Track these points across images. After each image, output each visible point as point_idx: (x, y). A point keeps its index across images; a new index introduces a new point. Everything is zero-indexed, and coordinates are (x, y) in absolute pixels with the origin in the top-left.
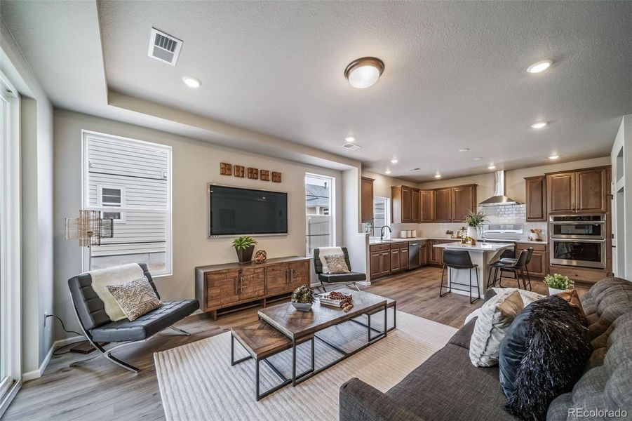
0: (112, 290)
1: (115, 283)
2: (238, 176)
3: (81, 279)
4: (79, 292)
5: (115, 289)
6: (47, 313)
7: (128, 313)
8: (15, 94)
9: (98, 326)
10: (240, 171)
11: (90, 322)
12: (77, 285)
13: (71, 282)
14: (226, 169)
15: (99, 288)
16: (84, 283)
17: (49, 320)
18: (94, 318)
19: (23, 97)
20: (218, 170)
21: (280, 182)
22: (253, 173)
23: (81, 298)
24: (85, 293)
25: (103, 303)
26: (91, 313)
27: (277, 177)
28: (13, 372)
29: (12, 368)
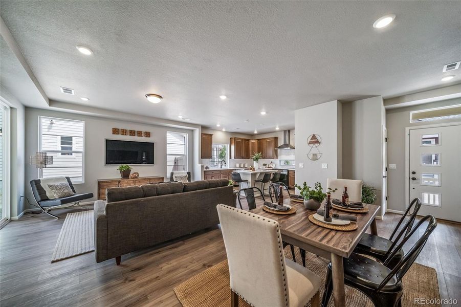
0: (50, 186)
1: (51, 184)
2: (123, 135)
3: (35, 181)
4: (35, 186)
5: (51, 186)
6: (21, 195)
7: (56, 196)
8: (8, 107)
9: (42, 200)
10: (124, 132)
11: (39, 199)
12: (34, 183)
13: (31, 182)
14: (115, 131)
15: (44, 185)
16: (37, 183)
17: (22, 198)
18: (41, 197)
19: (11, 108)
20: (111, 132)
21: (149, 137)
22: (132, 133)
23: (36, 189)
24: (37, 187)
25: (45, 192)
26: (40, 195)
27: (148, 134)
28: (7, 216)
29: (6, 214)
